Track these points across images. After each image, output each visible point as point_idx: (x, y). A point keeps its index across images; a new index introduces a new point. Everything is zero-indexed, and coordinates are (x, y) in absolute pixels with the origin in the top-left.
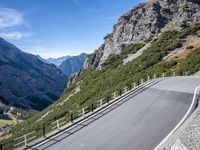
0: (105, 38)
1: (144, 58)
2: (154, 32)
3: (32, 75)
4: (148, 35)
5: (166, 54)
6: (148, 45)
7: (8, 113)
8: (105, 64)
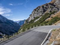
0: (30, 15)
1: (40, 21)
2: (42, 14)
3: (11, 26)
4: (41, 14)
5: (46, 19)
6: (41, 17)
7: (3, 36)
8: (29, 22)
